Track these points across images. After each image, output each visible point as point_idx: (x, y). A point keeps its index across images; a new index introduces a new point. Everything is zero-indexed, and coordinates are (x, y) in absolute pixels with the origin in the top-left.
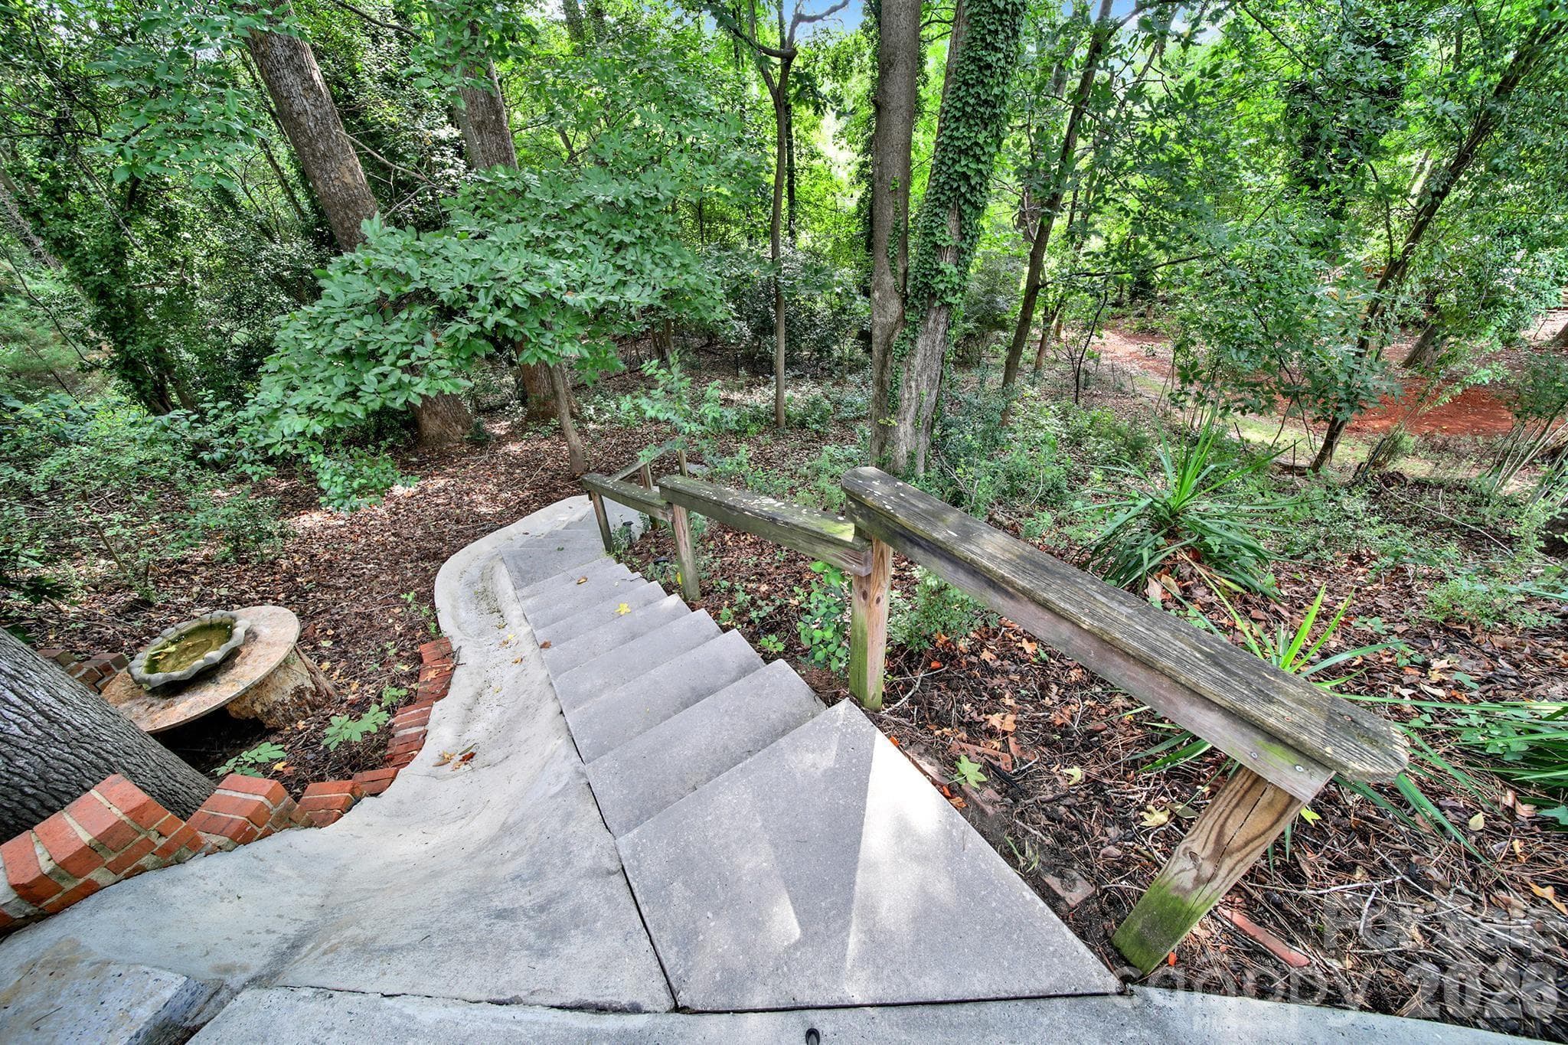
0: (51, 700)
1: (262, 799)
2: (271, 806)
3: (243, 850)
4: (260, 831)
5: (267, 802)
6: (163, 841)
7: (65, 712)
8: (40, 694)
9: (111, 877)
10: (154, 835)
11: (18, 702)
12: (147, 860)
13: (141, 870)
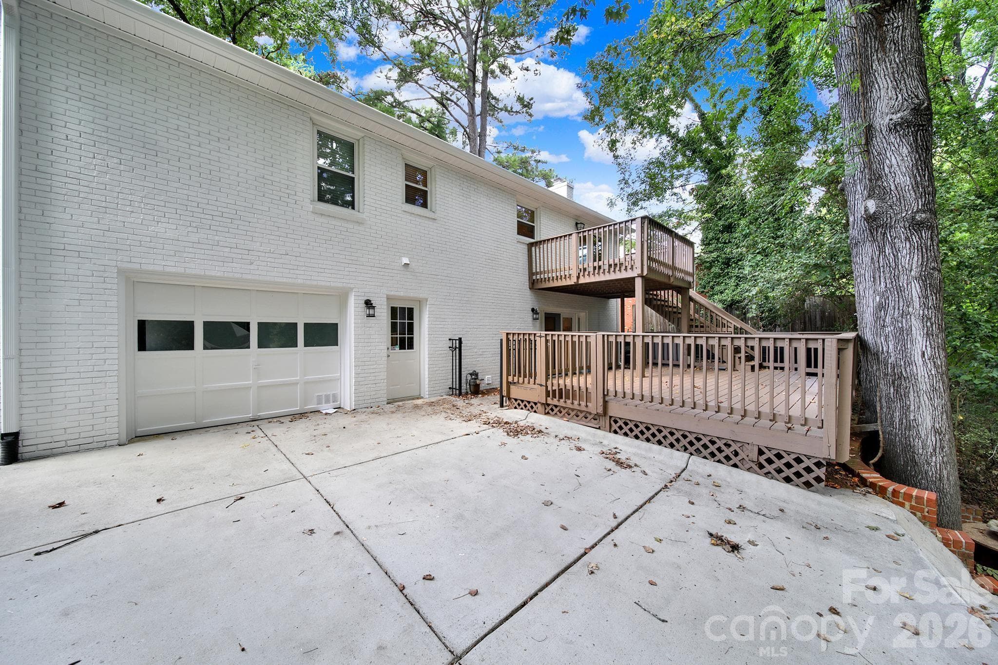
0: (946, 476)
1: (964, 541)
2: (964, 547)
3: (942, 544)
4: (952, 548)
5: (964, 544)
6: (927, 514)
7: (945, 482)
8: (945, 472)
9: (909, 508)
10: (926, 510)
11: (938, 468)
12: (919, 514)
13: (915, 515)
